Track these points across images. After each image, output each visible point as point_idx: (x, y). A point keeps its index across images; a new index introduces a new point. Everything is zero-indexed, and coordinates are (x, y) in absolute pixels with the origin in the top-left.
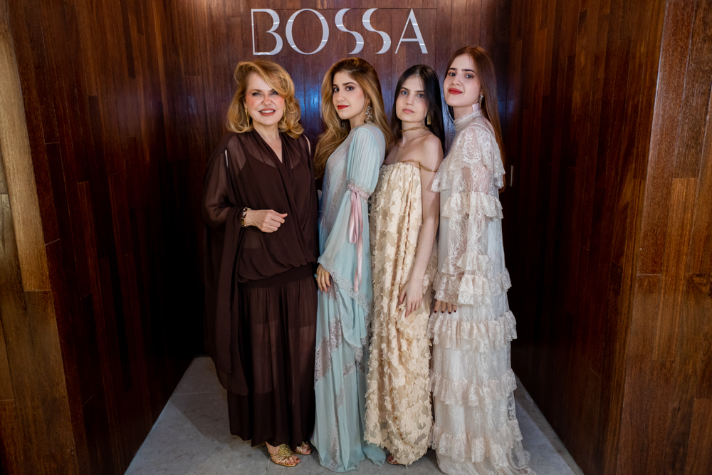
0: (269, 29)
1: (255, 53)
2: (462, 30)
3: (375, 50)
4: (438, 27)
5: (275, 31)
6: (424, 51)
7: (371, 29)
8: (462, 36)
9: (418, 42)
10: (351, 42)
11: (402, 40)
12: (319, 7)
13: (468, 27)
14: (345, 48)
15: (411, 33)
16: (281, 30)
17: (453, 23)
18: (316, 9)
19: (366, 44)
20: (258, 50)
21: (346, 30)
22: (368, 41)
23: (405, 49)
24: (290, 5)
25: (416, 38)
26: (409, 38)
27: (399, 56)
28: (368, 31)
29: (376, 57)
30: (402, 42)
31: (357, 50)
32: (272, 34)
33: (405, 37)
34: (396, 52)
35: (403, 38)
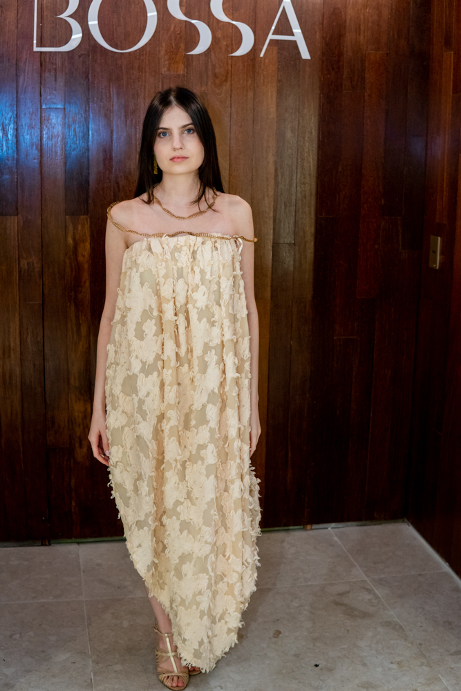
0: (62, 13)
1: (36, 49)
2: (362, 28)
3: (230, 49)
4: (325, 21)
5: (70, 16)
6: (305, 54)
7: (223, 18)
8: (362, 38)
9: (295, 42)
10: (192, 37)
11: (271, 37)
13: (370, 24)
14: (182, 46)
15: (284, 27)
16: (81, 15)
17: (348, 17)
19: (215, 41)
20: (40, 44)
21: (183, 18)
22: (219, 35)
23: (275, 49)
26: (282, 34)
27: (267, 61)
28: (218, 21)
29: (230, 61)
30: (271, 40)
31: (201, 48)
32: (66, 21)
33: (275, 33)
34: (262, 55)
35: (273, 34)
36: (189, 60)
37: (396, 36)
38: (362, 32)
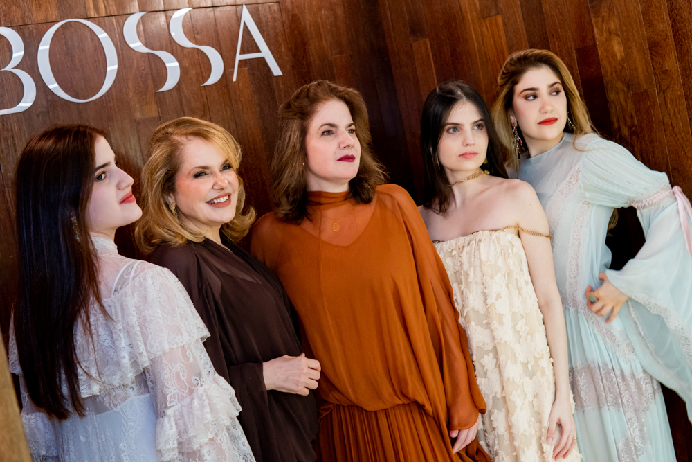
0: (7, 65)
3: (201, 79)
4: (287, 31)
5: (17, 67)
6: (276, 71)
7: (187, 43)
8: (324, 42)
9: (263, 59)
10: (158, 70)
11: (239, 57)
12: (92, 13)
13: (329, 27)
14: (150, 82)
15: (250, 46)
17: (308, 22)
18: (88, 18)
19: (184, 71)
21: (145, 50)
22: (187, 63)
23: (246, 69)
24: (39, 16)
25: (259, 51)
26: (249, 52)
27: (240, 85)
28: (183, 48)
29: (203, 92)
30: (240, 61)
31: (171, 83)
32: (12, 73)
33: (242, 52)
34: (234, 79)
35: (241, 54)
36: (161, 98)
37: (354, 35)
38: (323, 36)
